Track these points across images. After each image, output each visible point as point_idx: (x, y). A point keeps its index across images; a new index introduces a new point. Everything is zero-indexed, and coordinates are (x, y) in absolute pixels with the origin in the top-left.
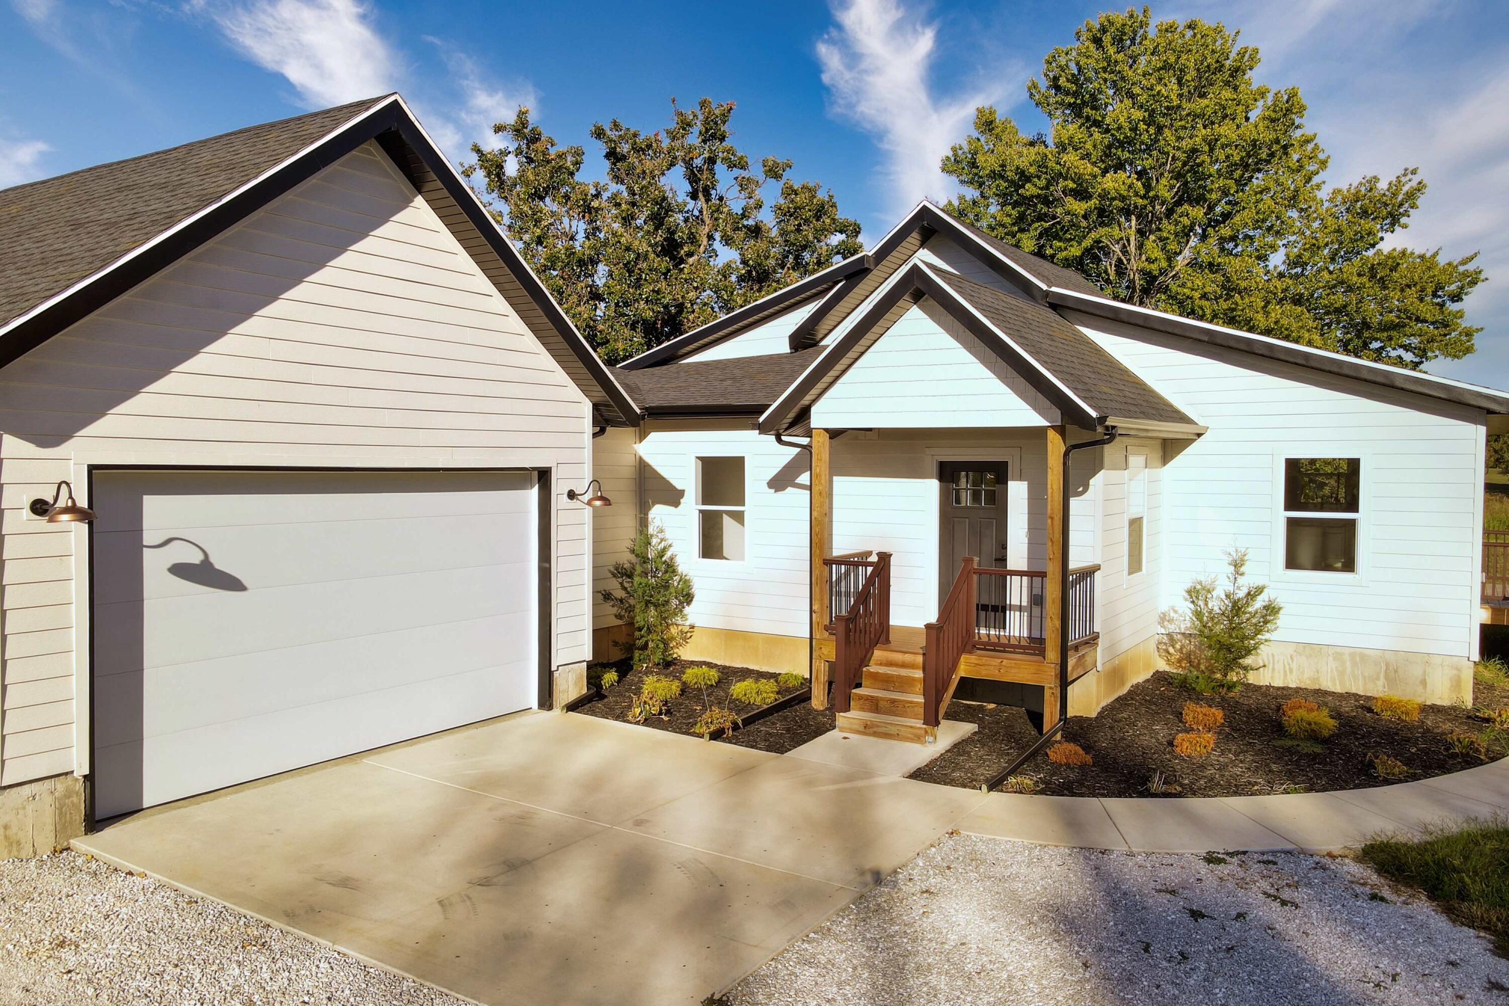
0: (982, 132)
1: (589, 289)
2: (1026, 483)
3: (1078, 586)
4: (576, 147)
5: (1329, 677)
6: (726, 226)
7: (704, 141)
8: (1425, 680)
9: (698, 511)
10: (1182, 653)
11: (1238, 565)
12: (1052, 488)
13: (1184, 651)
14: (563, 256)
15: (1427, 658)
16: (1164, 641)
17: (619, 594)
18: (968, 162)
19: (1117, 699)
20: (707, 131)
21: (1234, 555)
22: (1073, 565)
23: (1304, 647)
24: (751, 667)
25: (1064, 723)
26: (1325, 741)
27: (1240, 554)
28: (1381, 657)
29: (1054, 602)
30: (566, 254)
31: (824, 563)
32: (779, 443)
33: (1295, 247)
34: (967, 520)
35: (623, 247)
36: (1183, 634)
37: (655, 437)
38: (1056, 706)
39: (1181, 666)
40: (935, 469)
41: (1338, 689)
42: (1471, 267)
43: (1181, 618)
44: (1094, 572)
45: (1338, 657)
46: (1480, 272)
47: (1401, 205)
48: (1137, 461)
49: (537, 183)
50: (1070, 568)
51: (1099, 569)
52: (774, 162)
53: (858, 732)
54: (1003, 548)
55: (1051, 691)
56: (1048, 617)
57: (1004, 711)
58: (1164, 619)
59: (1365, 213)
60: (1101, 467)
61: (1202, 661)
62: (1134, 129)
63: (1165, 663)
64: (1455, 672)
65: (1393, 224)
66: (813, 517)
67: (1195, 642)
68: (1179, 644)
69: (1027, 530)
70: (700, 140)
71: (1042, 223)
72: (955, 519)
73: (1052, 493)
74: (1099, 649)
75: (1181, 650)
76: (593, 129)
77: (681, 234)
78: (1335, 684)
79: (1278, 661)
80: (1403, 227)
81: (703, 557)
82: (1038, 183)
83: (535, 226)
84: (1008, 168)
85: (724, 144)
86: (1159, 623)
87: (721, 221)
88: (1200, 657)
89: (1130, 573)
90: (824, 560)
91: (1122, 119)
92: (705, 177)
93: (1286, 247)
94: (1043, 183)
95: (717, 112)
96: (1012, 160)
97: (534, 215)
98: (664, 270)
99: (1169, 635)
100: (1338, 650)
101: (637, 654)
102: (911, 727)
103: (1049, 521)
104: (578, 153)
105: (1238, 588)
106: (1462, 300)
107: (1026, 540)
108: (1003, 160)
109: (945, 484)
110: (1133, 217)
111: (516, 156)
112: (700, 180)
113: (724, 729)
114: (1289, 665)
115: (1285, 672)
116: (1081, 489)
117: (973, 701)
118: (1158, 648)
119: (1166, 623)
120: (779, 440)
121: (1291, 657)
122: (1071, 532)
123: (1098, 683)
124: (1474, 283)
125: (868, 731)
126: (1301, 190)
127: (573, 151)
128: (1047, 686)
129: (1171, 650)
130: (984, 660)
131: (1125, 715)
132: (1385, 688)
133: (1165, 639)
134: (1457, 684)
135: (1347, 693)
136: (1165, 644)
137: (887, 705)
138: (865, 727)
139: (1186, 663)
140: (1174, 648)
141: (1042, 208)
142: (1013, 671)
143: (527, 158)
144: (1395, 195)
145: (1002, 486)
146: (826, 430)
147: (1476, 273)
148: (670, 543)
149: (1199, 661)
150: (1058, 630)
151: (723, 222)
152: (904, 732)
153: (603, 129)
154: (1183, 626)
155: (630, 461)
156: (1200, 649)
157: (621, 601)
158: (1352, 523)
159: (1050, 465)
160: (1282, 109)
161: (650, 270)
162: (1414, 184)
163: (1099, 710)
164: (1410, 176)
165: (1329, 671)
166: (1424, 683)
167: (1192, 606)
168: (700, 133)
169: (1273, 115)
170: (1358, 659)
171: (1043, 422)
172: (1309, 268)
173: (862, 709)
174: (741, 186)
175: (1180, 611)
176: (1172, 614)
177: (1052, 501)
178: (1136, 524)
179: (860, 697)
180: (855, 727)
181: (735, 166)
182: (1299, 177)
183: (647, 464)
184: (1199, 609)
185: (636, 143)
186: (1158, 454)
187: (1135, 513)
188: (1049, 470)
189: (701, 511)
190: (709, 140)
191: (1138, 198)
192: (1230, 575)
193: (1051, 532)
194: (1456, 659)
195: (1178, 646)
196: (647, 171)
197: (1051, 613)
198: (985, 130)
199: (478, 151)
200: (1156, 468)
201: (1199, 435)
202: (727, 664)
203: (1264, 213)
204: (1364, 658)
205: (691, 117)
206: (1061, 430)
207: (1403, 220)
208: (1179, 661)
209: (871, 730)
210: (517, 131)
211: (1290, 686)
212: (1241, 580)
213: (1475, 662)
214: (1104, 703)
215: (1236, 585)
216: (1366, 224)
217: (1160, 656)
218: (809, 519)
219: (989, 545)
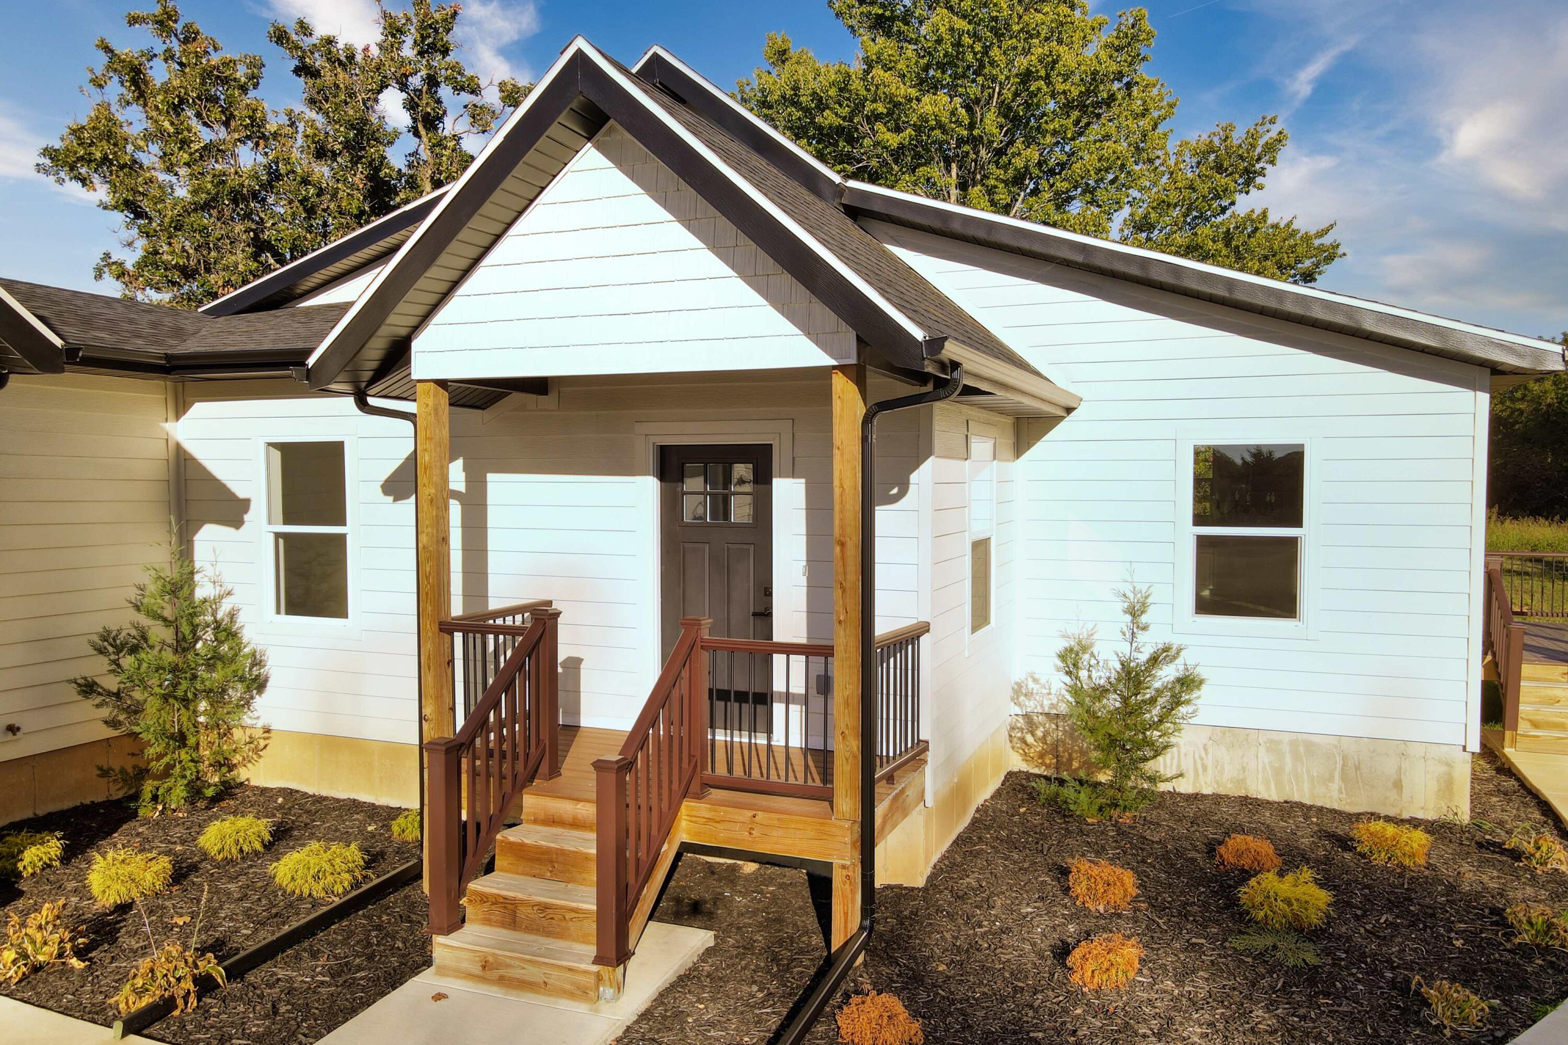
0: (773, 63)
1: (252, 234)
2: (803, 481)
3: (892, 660)
4: (252, 55)
5: (1260, 776)
6: (451, 165)
7: (421, 53)
8: (1401, 781)
9: (272, 537)
10: (1046, 743)
11: (1135, 611)
12: (842, 486)
13: (1049, 739)
14: (209, 186)
15: (1402, 748)
16: (1019, 725)
17: (111, 683)
18: (758, 101)
19: (955, 842)
20: (423, 38)
21: (1131, 596)
22: (883, 627)
23: (1224, 733)
24: (364, 797)
25: (869, 935)
26: (1313, 935)
27: (1139, 595)
28: (1336, 747)
29: (847, 704)
30: (212, 182)
31: (441, 630)
32: (361, 409)
33: (1140, 207)
34: (707, 547)
35: (298, 178)
36: (1047, 715)
37: (201, 410)
38: (853, 900)
39: (1043, 764)
40: (650, 459)
41: (1273, 795)
42: (1327, 240)
43: (1045, 691)
44: (919, 637)
45: (1273, 746)
46: (1338, 246)
47: (1259, 160)
48: (981, 447)
49: (183, 91)
50: (876, 634)
51: (928, 631)
52: (514, 86)
53: (470, 976)
54: (766, 595)
55: (845, 872)
56: (838, 733)
57: (770, 880)
58: (1019, 692)
59: (1219, 168)
60: (929, 453)
61: (1075, 755)
62: (958, 44)
63: (1021, 758)
64: (1443, 769)
65: (1248, 183)
66: (420, 545)
67: (1064, 727)
68: (1042, 729)
69: (805, 563)
70: (415, 52)
71: (845, 165)
72: (686, 545)
73: (841, 495)
74: (928, 770)
75: (1043, 739)
76: (271, 30)
77: (387, 171)
78: (1268, 789)
79: (1186, 755)
80: (1258, 189)
81: (288, 613)
82: (840, 111)
83: (180, 149)
84: (802, 92)
85: (448, 59)
86: (1012, 699)
87: (444, 158)
88: (1072, 748)
89: (975, 629)
90: (440, 623)
91: (942, 29)
92: (424, 102)
93: (1131, 205)
94: (845, 111)
95: (437, 16)
96: (806, 82)
97: (178, 133)
98: (355, 212)
99: (1027, 717)
100: (1275, 736)
101: (148, 787)
102: (570, 970)
103: (838, 549)
104: (256, 65)
105: (1137, 650)
106: (1315, 280)
107: (803, 581)
108: (795, 81)
109: (669, 484)
110: (954, 166)
111: (166, 60)
112: (418, 106)
113: (172, 998)
114: (1202, 759)
115: (1196, 770)
116: (895, 491)
117: (720, 857)
118: (1010, 736)
119: (1022, 698)
120: (362, 404)
121: (1205, 749)
122: (877, 567)
123: (927, 823)
124: (1330, 259)
125: (488, 974)
126: (1150, 134)
127: (248, 61)
128: (836, 862)
129: (1029, 739)
130: (723, 811)
131: (971, 881)
132: (1342, 793)
133: (1021, 723)
134: (1447, 786)
135: (1286, 802)
136: (1021, 730)
137: (533, 913)
138: (484, 967)
139: (1051, 759)
140: (1033, 735)
141: (844, 147)
142: (775, 833)
143: (179, 64)
144: (1253, 146)
145: (764, 486)
146: (442, 384)
147: (1333, 248)
148: (229, 588)
149: (1070, 755)
150: (855, 757)
151: (448, 159)
152: (555, 978)
153: (285, 31)
154: (1046, 703)
155: (158, 450)
156: (1071, 736)
157: (117, 695)
158: (1292, 542)
159: (837, 441)
160: (1127, 34)
161: (340, 213)
162: (1273, 134)
163: (928, 871)
164: (1268, 126)
165: (1260, 769)
166: (1398, 785)
167: (1067, 679)
168: (415, 42)
169: (1117, 43)
170: (1302, 749)
171: (823, 359)
172: (1156, 232)
173: (487, 921)
174: (474, 117)
175: (1043, 681)
176: (1031, 685)
177: (841, 511)
178: (981, 549)
179: (483, 898)
180: (465, 965)
181: (463, 89)
182: (1144, 123)
183: (190, 455)
184: (1079, 685)
185: (330, 52)
186: (1008, 440)
187: (979, 531)
188: (836, 452)
189: (278, 535)
190: (427, 52)
191: (963, 128)
192: (1125, 629)
193: (841, 570)
194: (1445, 749)
195: (1039, 733)
196: (342, 86)
197: (842, 725)
198: (777, 60)
199: (108, 49)
200: (1008, 460)
201: (1069, 410)
202: (324, 793)
203: (1108, 159)
204: (1310, 748)
205: (404, 21)
206: (857, 374)
207: (1259, 180)
208: (1042, 755)
209: (495, 974)
210: (161, 23)
211: (1205, 792)
212: (1141, 637)
213: (1473, 753)
214: (935, 858)
215: (1134, 645)
216: (1222, 180)
217: (1013, 748)
218: (415, 546)
219: (744, 590)
